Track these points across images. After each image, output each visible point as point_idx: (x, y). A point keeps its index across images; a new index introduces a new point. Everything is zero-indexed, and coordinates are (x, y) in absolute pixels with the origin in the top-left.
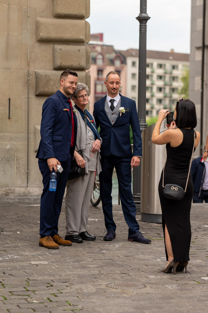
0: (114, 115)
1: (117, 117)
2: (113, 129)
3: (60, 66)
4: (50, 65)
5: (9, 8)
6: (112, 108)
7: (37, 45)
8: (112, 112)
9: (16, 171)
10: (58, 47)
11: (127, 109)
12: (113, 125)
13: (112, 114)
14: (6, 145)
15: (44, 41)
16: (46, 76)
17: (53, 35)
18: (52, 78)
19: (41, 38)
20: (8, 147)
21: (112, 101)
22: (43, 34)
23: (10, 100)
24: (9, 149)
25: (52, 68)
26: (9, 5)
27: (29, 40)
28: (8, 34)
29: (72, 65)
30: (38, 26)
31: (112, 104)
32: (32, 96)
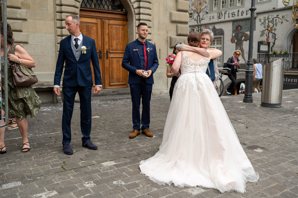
0: (78, 52)
1: (80, 54)
2: (78, 65)
3: (180, 34)
4: (175, 33)
5: (159, 5)
6: (77, 46)
7: (170, 24)
8: (77, 50)
9: (162, 83)
10: (179, 25)
11: (88, 47)
12: (77, 60)
13: (77, 51)
14: (159, 71)
15: (173, 22)
16: (175, 38)
17: (177, 19)
18: (177, 39)
19: (173, 21)
20: (160, 72)
21: (76, 40)
22: (174, 19)
23: (160, 49)
24: (160, 73)
25: (176, 35)
26: (159, 3)
27: (168, 21)
28: (159, 18)
29: (184, 34)
30: (171, 15)
31: (77, 43)
32: (169, 48)
